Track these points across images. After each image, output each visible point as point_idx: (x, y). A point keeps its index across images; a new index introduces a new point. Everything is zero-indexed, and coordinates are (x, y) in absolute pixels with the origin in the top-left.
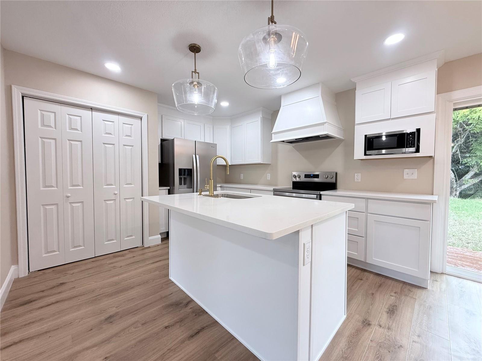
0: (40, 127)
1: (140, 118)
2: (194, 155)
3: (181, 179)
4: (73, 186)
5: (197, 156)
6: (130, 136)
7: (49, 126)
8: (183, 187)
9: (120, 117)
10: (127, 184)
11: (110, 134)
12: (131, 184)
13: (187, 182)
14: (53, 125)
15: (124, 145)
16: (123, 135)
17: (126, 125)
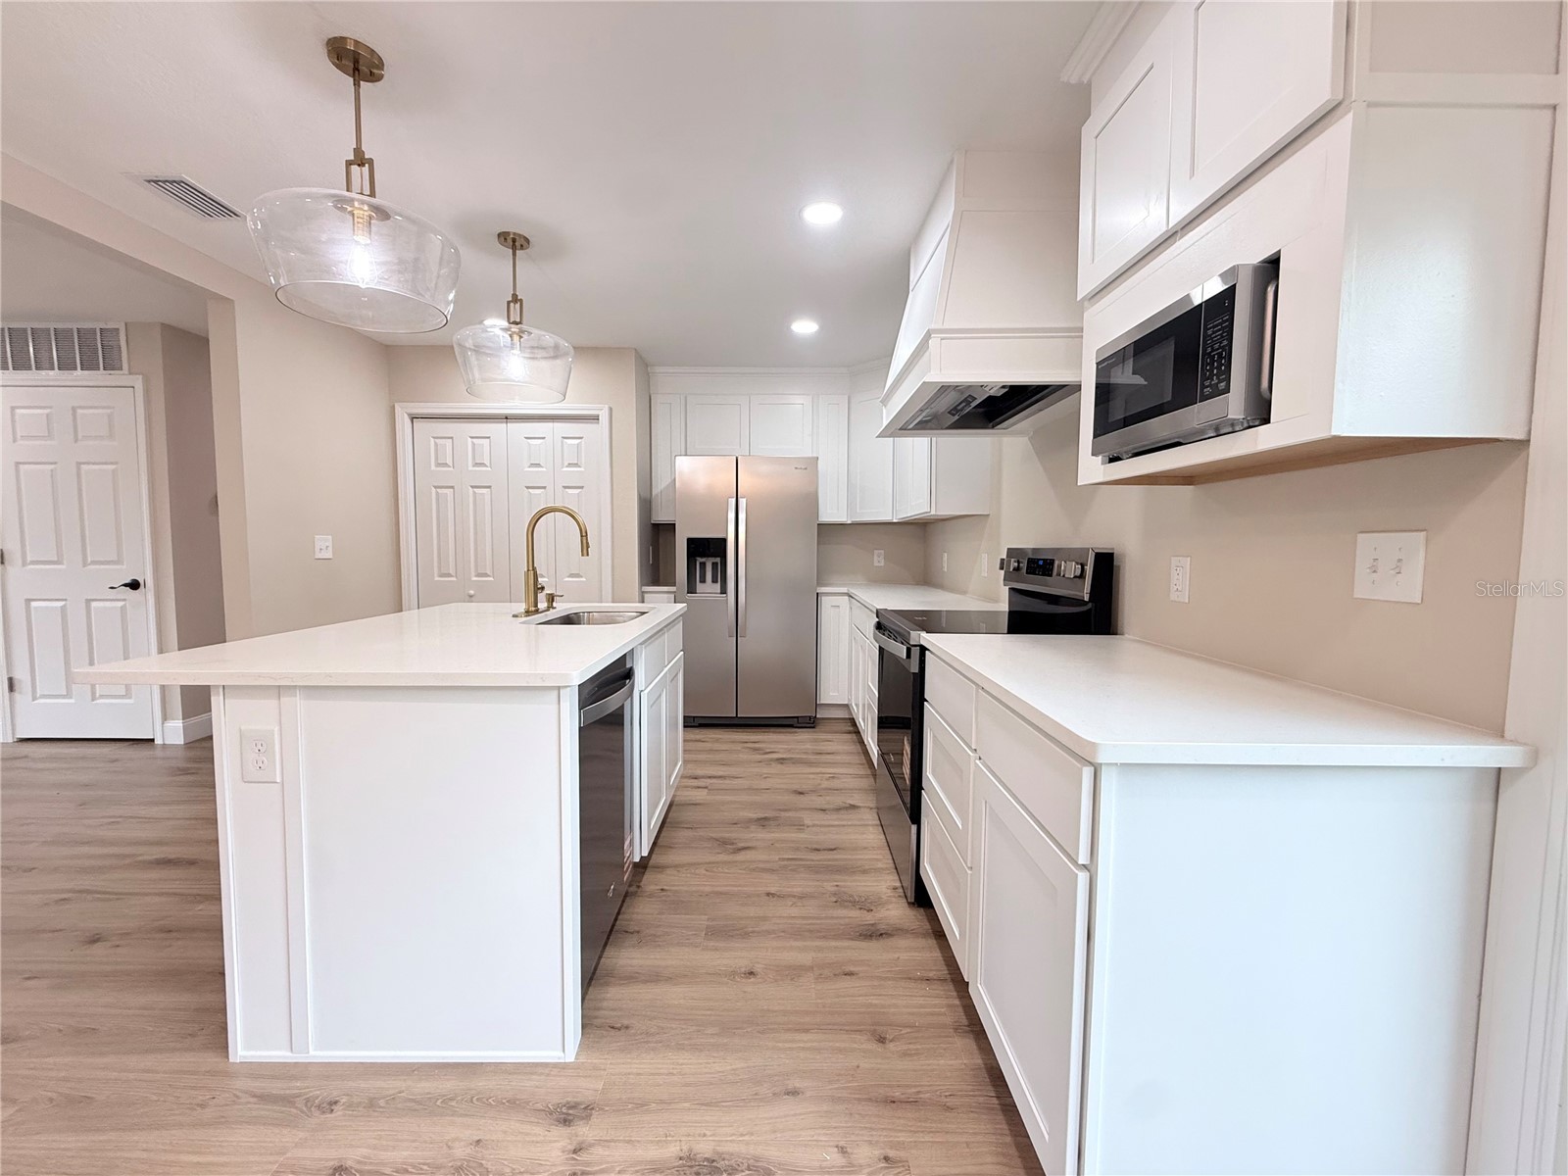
0: (433, 468)
1: (596, 418)
2: (734, 500)
3: (703, 565)
4: (478, 575)
5: (740, 500)
6: (576, 465)
7: (446, 465)
8: (708, 589)
9: (558, 426)
10: (571, 576)
11: (538, 465)
12: (578, 575)
13: (720, 576)
14: (449, 461)
15: (565, 487)
16: (563, 464)
17: (569, 441)
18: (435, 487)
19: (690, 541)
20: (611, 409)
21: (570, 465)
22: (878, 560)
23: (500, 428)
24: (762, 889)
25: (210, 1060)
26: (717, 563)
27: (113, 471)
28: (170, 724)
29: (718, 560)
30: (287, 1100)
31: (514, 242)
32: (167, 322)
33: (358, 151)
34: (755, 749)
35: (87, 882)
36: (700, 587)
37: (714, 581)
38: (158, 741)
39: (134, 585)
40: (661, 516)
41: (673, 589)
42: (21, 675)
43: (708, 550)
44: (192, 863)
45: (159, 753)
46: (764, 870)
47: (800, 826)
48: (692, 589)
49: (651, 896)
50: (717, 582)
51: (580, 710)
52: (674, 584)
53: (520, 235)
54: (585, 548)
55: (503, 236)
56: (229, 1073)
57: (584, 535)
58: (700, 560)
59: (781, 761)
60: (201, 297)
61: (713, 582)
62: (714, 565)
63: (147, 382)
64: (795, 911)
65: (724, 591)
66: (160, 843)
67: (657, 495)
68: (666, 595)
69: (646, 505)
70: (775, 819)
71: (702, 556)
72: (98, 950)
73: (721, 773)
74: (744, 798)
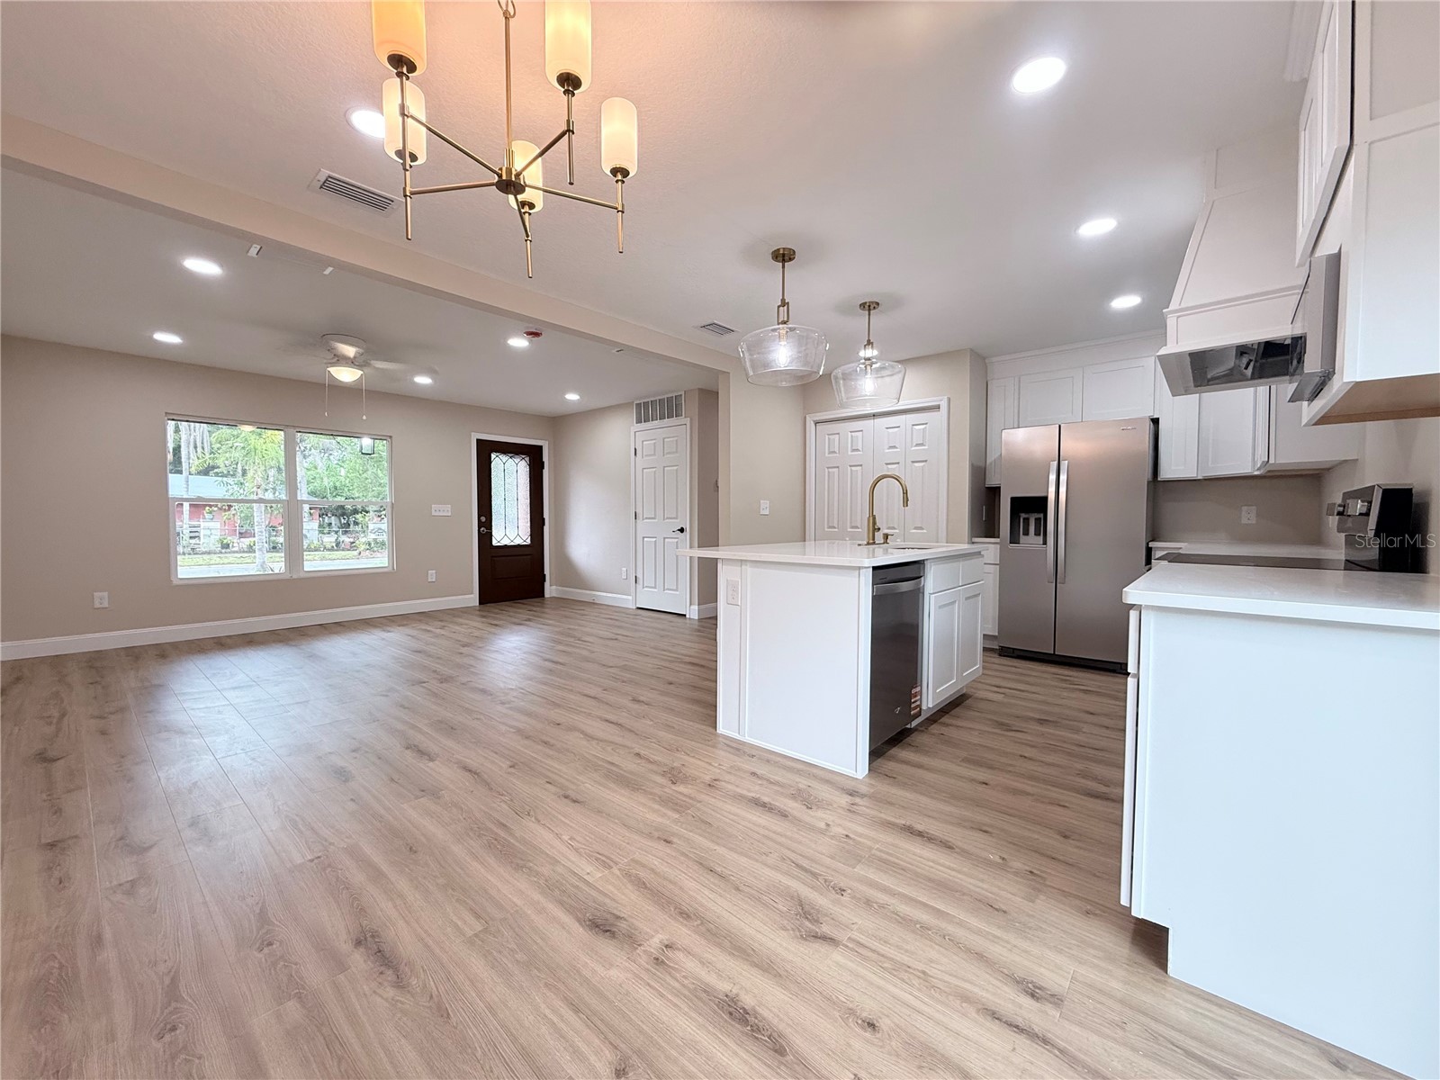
0: (827, 455)
1: (938, 407)
2: (1056, 463)
3: (1027, 521)
4: (852, 527)
5: (1062, 462)
6: (922, 445)
7: (834, 452)
8: (1030, 541)
9: (909, 416)
10: (916, 528)
11: (895, 447)
12: (921, 528)
13: (1041, 529)
14: (837, 450)
15: (913, 462)
16: (912, 443)
17: (917, 427)
18: (828, 468)
19: (1013, 499)
20: (949, 400)
21: (917, 445)
22: (1248, 516)
23: (870, 422)
24: (1020, 753)
25: (712, 730)
26: (1040, 519)
27: (677, 470)
28: (692, 607)
29: (1041, 516)
30: (738, 750)
31: (869, 307)
32: (703, 387)
33: (783, 300)
34: (1066, 680)
35: (667, 664)
36: (1023, 538)
37: (1037, 534)
38: (687, 616)
39: (682, 530)
40: (992, 481)
41: (997, 540)
42: (640, 576)
43: (1031, 508)
44: (702, 666)
45: (688, 621)
46: (1026, 744)
47: (1078, 731)
48: (1014, 539)
49: (933, 734)
50: (1039, 535)
51: (873, 585)
52: (999, 537)
53: (872, 302)
54: (906, 502)
55: (863, 306)
56: (716, 735)
57: (905, 493)
58: (1023, 516)
59: (1086, 692)
60: (716, 374)
61: (1035, 534)
62: (1038, 520)
63: (691, 420)
64: (1040, 769)
65: (1045, 543)
66: (690, 656)
67: (991, 464)
68: (993, 546)
69: (979, 472)
70: (1056, 722)
71: (1026, 512)
72: (671, 686)
73: (1022, 688)
74: (1035, 706)
